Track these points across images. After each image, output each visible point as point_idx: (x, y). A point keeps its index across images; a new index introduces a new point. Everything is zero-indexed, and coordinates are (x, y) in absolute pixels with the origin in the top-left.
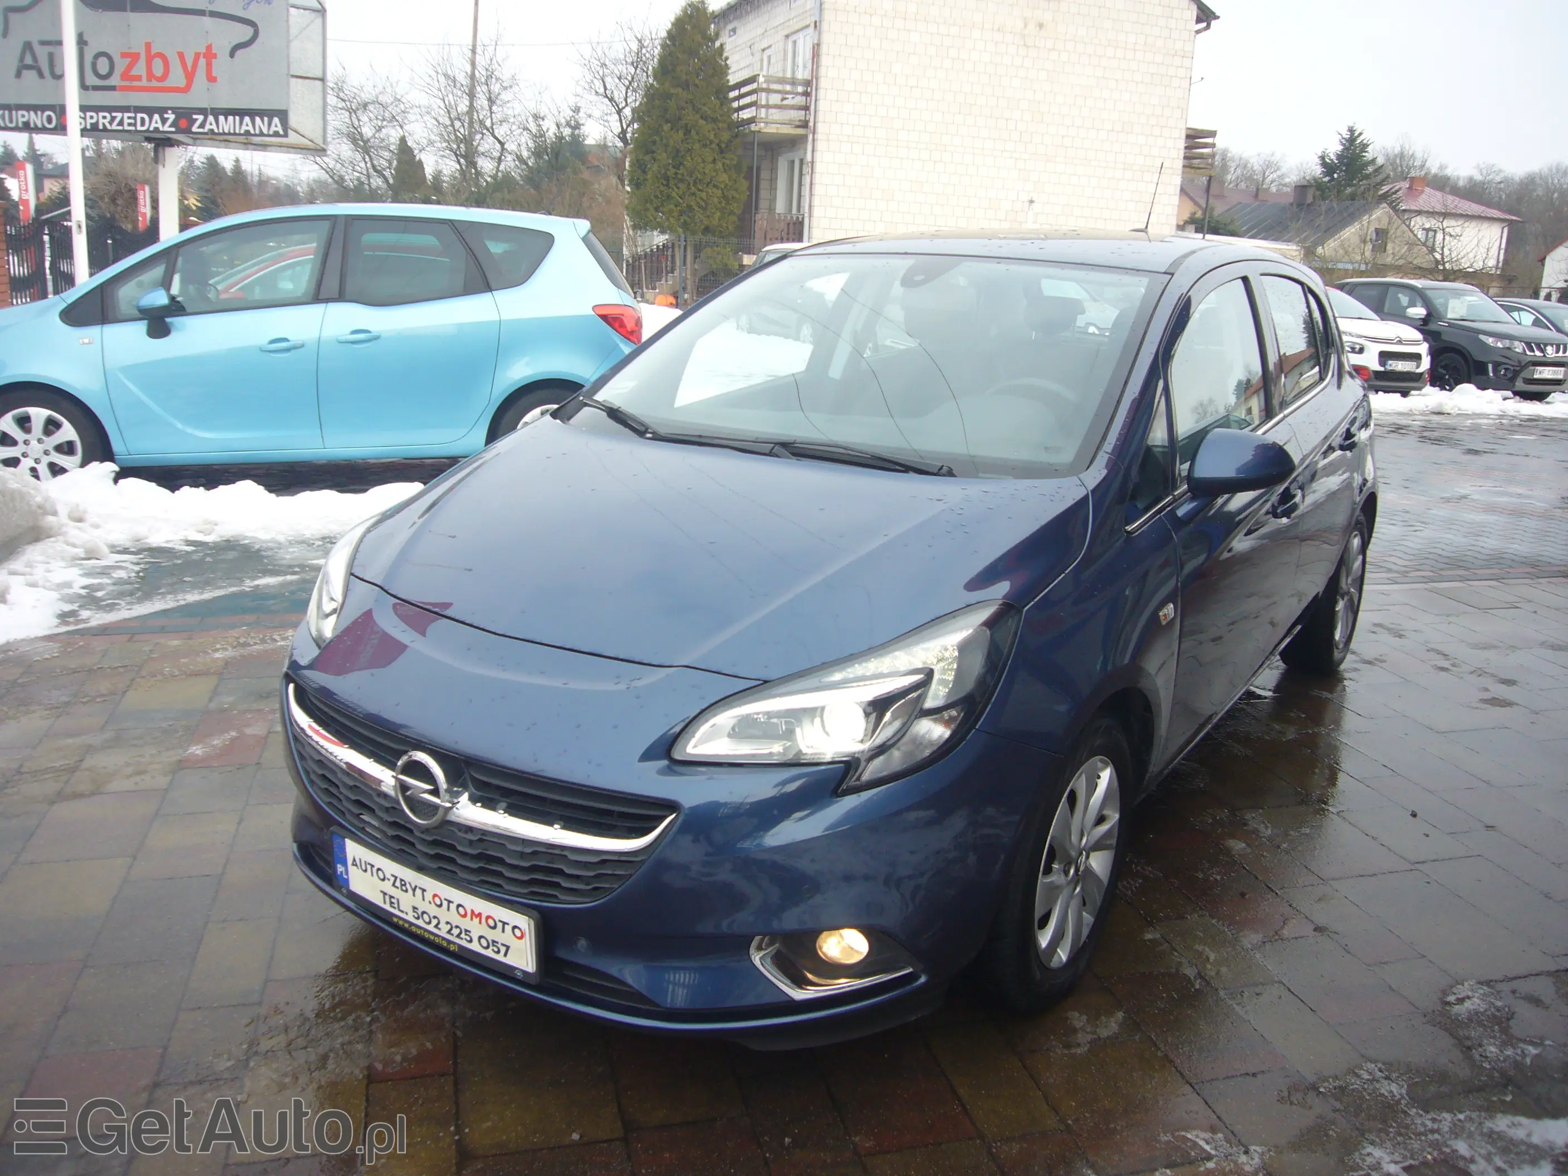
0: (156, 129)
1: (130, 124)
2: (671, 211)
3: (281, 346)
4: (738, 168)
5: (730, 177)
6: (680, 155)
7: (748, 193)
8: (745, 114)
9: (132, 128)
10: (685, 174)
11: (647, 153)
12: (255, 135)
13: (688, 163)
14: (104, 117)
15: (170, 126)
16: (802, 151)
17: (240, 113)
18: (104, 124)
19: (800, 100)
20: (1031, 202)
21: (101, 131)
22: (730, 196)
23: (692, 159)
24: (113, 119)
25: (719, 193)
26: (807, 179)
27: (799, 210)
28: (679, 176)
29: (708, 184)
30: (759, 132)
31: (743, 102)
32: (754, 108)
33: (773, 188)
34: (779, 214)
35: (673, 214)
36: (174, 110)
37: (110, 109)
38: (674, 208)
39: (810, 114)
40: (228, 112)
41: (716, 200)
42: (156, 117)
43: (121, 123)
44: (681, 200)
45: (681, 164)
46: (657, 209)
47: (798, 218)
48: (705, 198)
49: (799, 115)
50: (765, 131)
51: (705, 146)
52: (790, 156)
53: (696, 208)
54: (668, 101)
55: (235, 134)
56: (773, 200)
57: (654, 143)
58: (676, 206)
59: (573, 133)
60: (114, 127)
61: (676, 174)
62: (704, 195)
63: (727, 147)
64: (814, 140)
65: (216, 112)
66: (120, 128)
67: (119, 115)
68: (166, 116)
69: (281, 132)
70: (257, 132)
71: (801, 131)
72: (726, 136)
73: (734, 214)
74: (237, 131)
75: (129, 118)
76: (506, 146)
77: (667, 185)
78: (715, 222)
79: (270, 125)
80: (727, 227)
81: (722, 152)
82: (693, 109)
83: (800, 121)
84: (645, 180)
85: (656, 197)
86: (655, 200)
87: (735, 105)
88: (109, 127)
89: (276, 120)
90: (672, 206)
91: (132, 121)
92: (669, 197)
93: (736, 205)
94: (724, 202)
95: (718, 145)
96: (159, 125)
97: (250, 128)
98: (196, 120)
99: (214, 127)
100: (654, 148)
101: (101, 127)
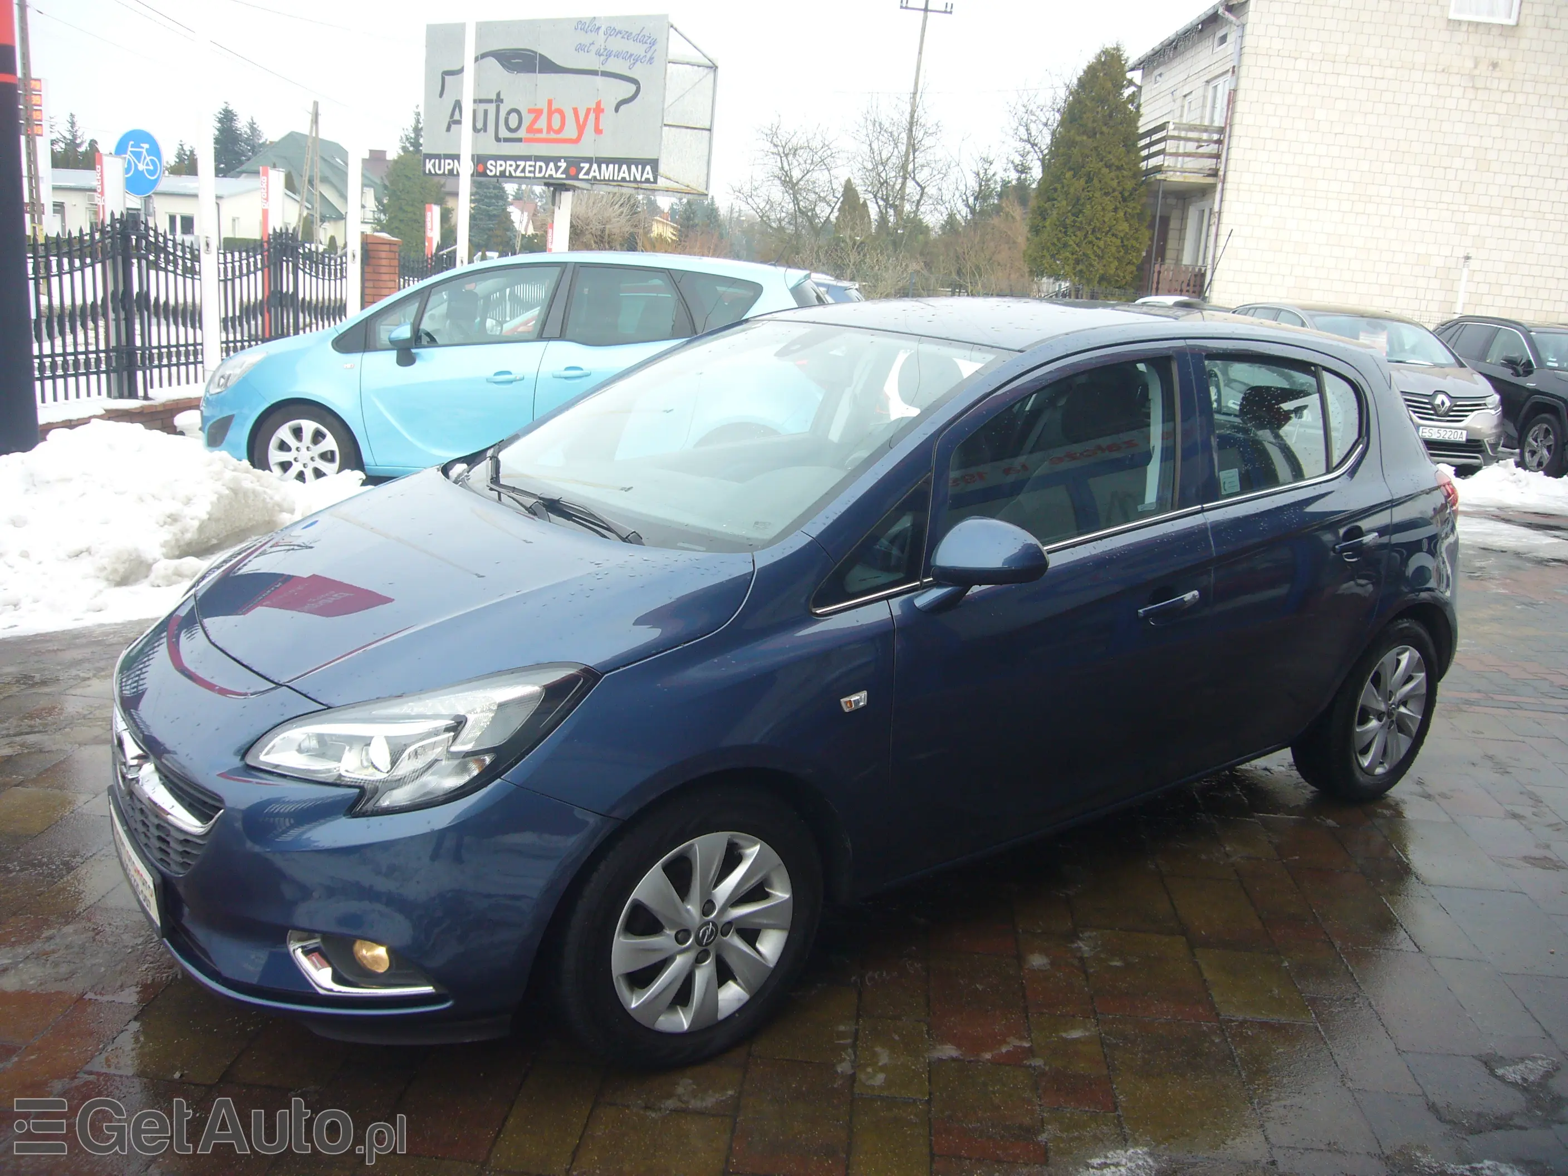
0: (551, 176)
1: (530, 172)
2: (1067, 259)
3: (503, 378)
4: (1140, 217)
5: (1130, 225)
6: (1081, 202)
7: (1150, 243)
8: (1153, 162)
9: (532, 175)
10: (1084, 222)
11: (1049, 199)
12: (630, 181)
13: (1087, 211)
14: (511, 166)
15: (562, 173)
16: (1210, 201)
17: (619, 162)
18: (510, 172)
19: (1213, 148)
20: (1467, 258)
21: (507, 177)
22: (1129, 246)
23: (1092, 207)
24: (518, 166)
25: (1118, 242)
26: (1213, 229)
27: (1204, 262)
28: (1077, 224)
29: (1107, 233)
30: (1165, 180)
31: (1154, 149)
32: (1162, 156)
33: (1181, 239)
34: (1185, 265)
35: (1069, 262)
36: (566, 159)
37: (516, 158)
38: (1070, 256)
39: (1220, 162)
40: (609, 161)
41: (1114, 249)
42: (552, 165)
43: (523, 171)
44: (1077, 249)
45: (1081, 211)
46: (1053, 256)
47: (1200, 270)
48: (1103, 247)
49: (1210, 163)
50: (1172, 179)
51: (1107, 194)
52: (1201, 205)
53: (1092, 257)
54: (1073, 149)
55: (613, 180)
56: (1180, 251)
57: (1055, 190)
58: (1073, 254)
59: (1019, 178)
60: (518, 174)
61: (1074, 221)
62: (1101, 244)
63: (1131, 194)
64: (1223, 190)
65: (600, 161)
66: (522, 175)
67: (522, 163)
68: (559, 164)
69: (652, 180)
70: (632, 179)
71: (1210, 180)
72: (1129, 185)
73: (1133, 264)
74: (615, 178)
75: (530, 166)
76: (926, 190)
77: (1065, 233)
78: (1112, 271)
79: (642, 173)
80: (1124, 277)
81: (1124, 200)
82: (1098, 155)
83: (1210, 169)
84: (1044, 227)
85: (1054, 244)
86: (1052, 248)
87: (1144, 153)
88: (514, 174)
89: (648, 168)
90: (1068, 254)
91: (532, 169)
92: (1065, 245)
93: (1135, 254)
94: (1123, 251)
95: (1121, 193)
96: (553, 172)
97: (626, 175)
98: (583, 168)
99: (597, 174)
100: (1055, 195)
101: (507, 174)
